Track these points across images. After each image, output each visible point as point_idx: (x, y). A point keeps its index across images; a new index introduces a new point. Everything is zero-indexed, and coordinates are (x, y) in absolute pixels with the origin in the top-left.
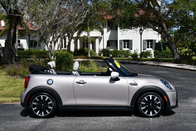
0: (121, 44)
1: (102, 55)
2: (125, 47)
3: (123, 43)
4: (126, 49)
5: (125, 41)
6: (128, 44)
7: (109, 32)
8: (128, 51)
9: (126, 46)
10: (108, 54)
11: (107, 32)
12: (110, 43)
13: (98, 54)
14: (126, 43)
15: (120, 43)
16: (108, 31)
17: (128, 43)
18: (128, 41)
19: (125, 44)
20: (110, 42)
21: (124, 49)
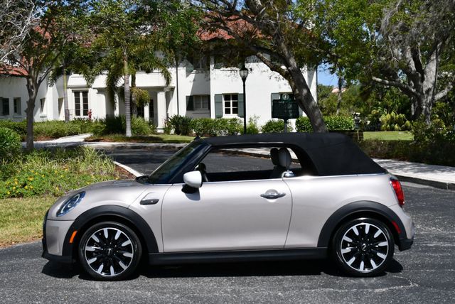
0: (218, 103)
1: (172, 131)
2: (228, 111)
3: (224, 102)
4: (232, 116)
5: (227, 97)
6: (235, 104)
7: (192, 76)
8: (235, 120)
9: (231, 108)
10: (187, 129)
11: (187, 76)
12: (194, 102)
13: (163, 129)
14: (231, 101)
15: (215, 103)
16: (188, 73)
17: (236, 102)
18: (235, 96)
19: (228, 104)
20: (194, 100)
21: (225, 116)
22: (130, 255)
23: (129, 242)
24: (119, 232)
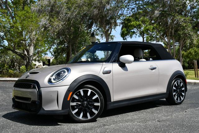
22: (99, 104)
23: (96, 96)
24: (90, 91)
